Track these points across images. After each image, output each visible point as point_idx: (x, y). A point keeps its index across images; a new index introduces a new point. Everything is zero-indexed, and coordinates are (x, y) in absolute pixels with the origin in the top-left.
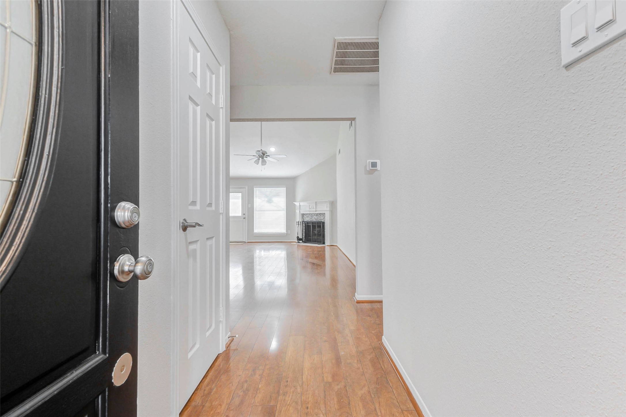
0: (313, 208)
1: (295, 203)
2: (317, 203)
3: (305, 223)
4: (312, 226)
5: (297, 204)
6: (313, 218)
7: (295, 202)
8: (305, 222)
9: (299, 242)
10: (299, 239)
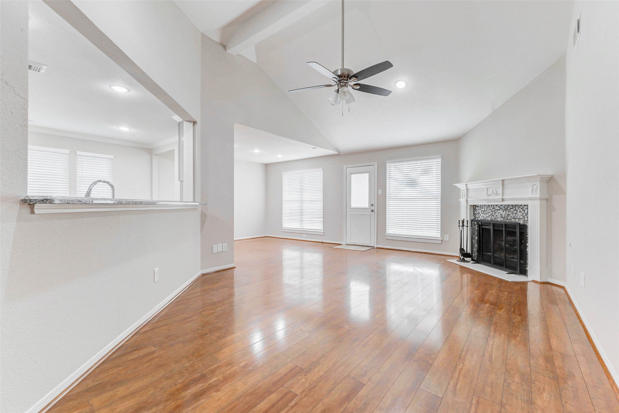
0: (497, 194)
1: (457, 185)
2: (505, 182)
3: (478, 224)
4: (494, 230)
5: (461, 186)
6: (497, 214)
7: (458, 182)
8: (478, 221)
9: (463, 260)
10: (465, 254)
